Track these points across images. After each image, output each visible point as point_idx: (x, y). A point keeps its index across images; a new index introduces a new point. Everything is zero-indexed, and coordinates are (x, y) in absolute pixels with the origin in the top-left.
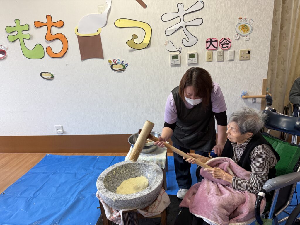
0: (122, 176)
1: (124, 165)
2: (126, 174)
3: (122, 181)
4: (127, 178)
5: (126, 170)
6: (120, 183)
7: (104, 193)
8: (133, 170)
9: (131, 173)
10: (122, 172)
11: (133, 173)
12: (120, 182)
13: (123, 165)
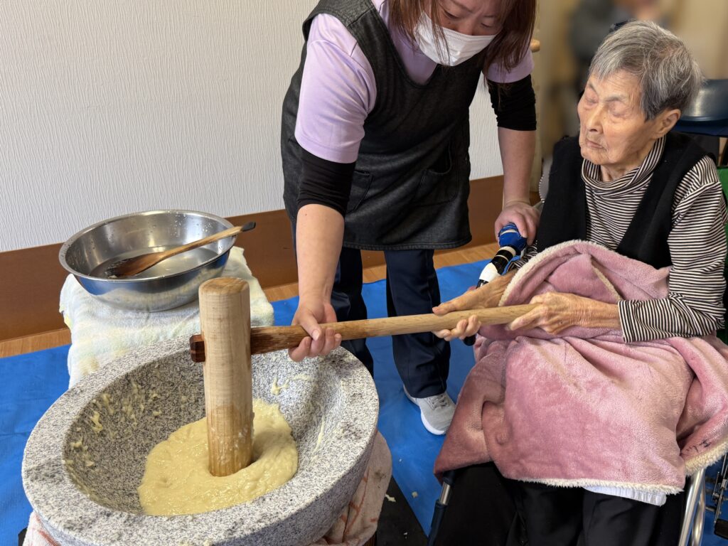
0: (136, 432)
1: (133, 374)
2: (155, 413)
3: (145, 450)
4: (163, 430)
5: (147, 398)
6: (141, 463)
7: (120, 535)
8: (185, 387)
9: (177, 404)
10: (130, 409)
11: (184, 398)
12: (138, 457)
13: (127, 376)
